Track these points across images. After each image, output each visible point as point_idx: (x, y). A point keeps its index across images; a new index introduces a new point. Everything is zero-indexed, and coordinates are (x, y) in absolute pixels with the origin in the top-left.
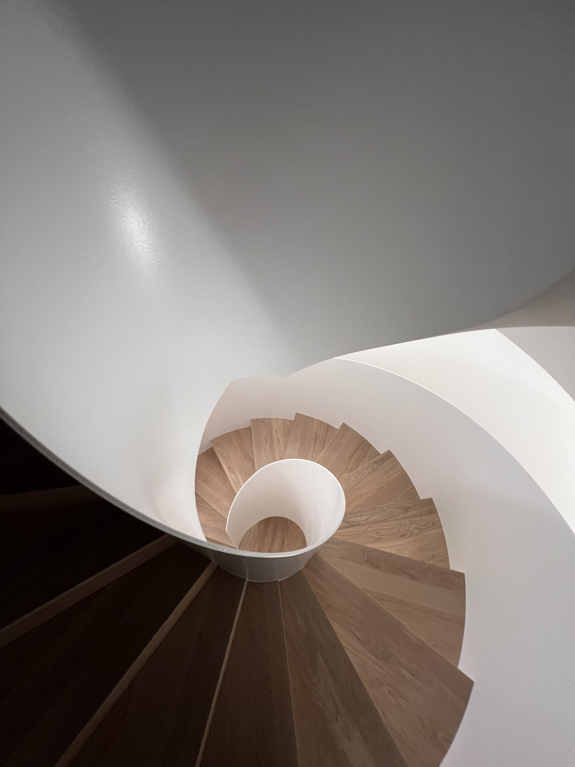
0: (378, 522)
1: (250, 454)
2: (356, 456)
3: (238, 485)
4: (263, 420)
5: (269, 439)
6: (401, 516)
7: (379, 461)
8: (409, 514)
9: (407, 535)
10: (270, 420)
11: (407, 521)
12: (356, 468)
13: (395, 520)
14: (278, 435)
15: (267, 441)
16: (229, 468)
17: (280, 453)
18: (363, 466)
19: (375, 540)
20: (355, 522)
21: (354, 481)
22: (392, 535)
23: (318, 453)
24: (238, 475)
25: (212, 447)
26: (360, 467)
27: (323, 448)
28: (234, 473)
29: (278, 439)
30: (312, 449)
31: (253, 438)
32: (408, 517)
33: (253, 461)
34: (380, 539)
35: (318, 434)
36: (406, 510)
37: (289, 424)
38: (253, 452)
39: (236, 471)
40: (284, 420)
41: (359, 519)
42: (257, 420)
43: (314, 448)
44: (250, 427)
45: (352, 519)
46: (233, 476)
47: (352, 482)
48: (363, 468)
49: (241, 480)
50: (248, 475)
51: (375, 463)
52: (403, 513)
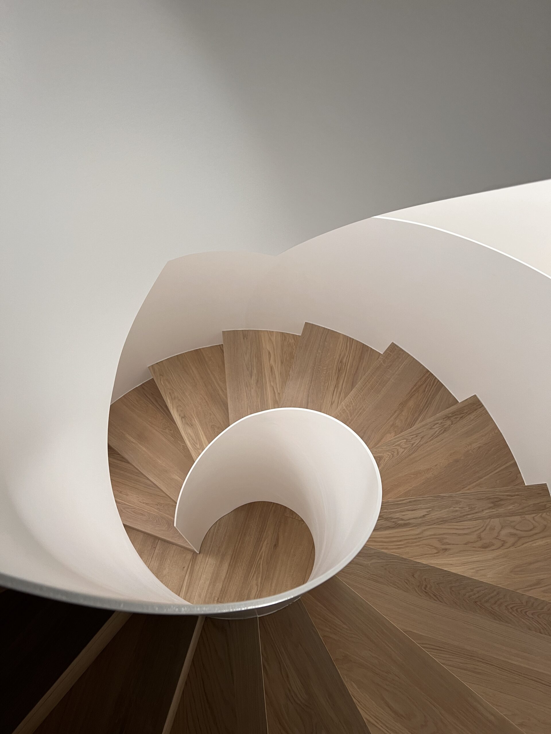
0: (443, 521)
1: (221, 393)
2: (411, 403)
3: (198, 446)
4: (245, 334)
5: (255, 368)
6: (485, 513)
7: (454, 414)
8: (501, 510)
9: (493, 545)
10: (257, 333)
11: (496, 522)
12: (411, 425)
13: (476, 519)
14: (272, 361)
15: (252, 372)
16: (183, 417)
17: (275, 393)
18: (423, 423)
19: (436, 551)
20: (402, 520)
21: (405, 448)
22: (466, 544)
23: (342, 395)
24: (199, 428)
25: (153, 379)
26: (417, 425)
27: (353, 386)
28: (192, 425)
29: (272, 368)
30: (332, 389)
31: (226, 366)
32: (498, 516)
33: (225, 406)
34: (446, 550)
35: (344, 361)
36: (496, 503)
37: (292, 341)
38: (226, 389)
39: (196, 422)
40: (284, 335)
41: (410, 515)
42: (235, 333)
43: (336, 386)
44: (222, 345)
45: (397, 515)
46: (190, 431)
47: (401, 450)
48: (423, 426)
49: (203, 438)
50: (216, 430)
51: (447, 417)
52: (490, 508)
